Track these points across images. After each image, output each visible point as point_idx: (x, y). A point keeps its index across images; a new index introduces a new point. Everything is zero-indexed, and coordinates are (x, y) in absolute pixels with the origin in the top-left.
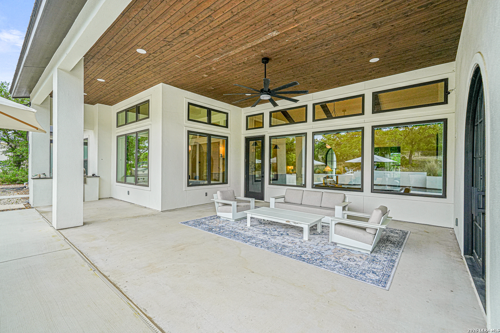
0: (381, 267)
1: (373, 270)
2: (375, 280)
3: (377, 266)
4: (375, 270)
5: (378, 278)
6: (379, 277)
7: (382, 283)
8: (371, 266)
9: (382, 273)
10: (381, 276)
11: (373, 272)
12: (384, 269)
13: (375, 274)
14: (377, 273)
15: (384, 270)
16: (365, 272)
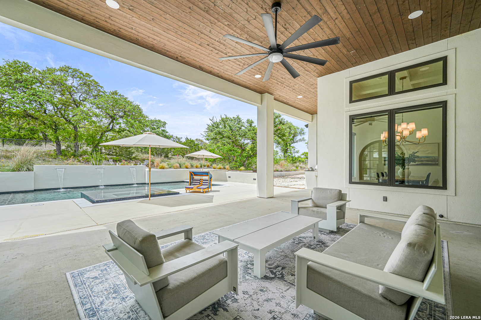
0: (96, 289)
1: (100, 280)
2: (86, 273)
3: (102, 288)
4: (98, 281)
5: (86, 276)
6: (84, 278)
7: (77, 274)
8: (108, 283)
9: (86, 284)
10: (84, 280)
11: (96, 278)
12: (89, 290)
13: (93, 278)
14: (91, 280)
15: (88, 288)
16: (104, 273)
